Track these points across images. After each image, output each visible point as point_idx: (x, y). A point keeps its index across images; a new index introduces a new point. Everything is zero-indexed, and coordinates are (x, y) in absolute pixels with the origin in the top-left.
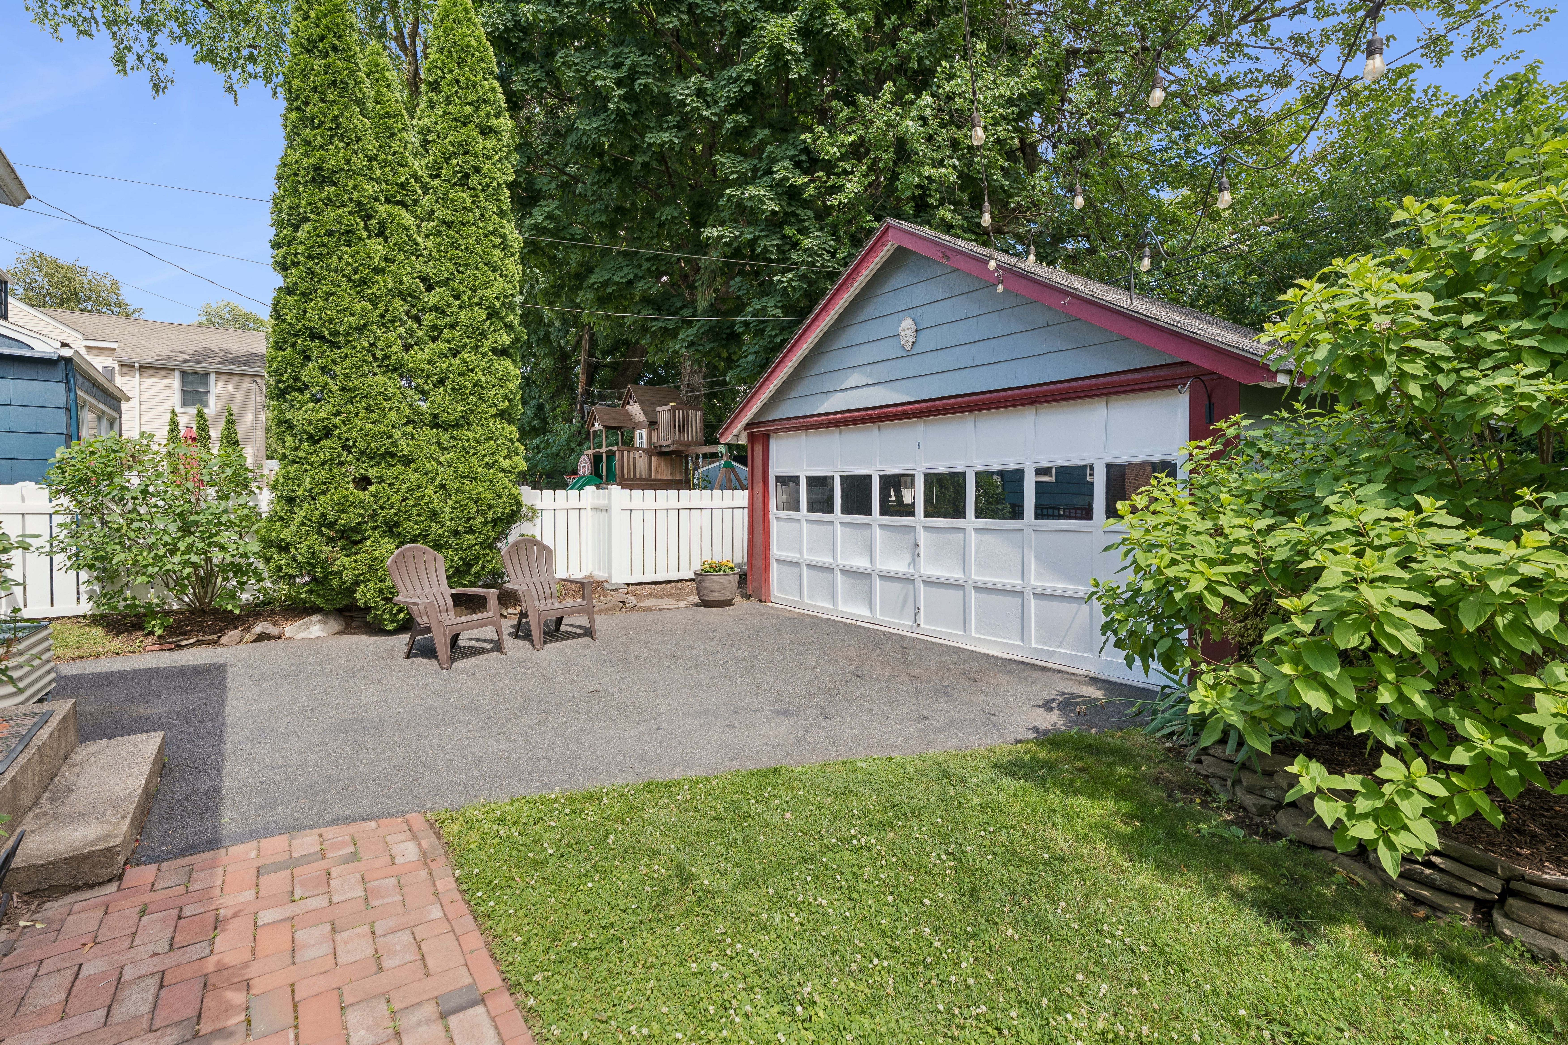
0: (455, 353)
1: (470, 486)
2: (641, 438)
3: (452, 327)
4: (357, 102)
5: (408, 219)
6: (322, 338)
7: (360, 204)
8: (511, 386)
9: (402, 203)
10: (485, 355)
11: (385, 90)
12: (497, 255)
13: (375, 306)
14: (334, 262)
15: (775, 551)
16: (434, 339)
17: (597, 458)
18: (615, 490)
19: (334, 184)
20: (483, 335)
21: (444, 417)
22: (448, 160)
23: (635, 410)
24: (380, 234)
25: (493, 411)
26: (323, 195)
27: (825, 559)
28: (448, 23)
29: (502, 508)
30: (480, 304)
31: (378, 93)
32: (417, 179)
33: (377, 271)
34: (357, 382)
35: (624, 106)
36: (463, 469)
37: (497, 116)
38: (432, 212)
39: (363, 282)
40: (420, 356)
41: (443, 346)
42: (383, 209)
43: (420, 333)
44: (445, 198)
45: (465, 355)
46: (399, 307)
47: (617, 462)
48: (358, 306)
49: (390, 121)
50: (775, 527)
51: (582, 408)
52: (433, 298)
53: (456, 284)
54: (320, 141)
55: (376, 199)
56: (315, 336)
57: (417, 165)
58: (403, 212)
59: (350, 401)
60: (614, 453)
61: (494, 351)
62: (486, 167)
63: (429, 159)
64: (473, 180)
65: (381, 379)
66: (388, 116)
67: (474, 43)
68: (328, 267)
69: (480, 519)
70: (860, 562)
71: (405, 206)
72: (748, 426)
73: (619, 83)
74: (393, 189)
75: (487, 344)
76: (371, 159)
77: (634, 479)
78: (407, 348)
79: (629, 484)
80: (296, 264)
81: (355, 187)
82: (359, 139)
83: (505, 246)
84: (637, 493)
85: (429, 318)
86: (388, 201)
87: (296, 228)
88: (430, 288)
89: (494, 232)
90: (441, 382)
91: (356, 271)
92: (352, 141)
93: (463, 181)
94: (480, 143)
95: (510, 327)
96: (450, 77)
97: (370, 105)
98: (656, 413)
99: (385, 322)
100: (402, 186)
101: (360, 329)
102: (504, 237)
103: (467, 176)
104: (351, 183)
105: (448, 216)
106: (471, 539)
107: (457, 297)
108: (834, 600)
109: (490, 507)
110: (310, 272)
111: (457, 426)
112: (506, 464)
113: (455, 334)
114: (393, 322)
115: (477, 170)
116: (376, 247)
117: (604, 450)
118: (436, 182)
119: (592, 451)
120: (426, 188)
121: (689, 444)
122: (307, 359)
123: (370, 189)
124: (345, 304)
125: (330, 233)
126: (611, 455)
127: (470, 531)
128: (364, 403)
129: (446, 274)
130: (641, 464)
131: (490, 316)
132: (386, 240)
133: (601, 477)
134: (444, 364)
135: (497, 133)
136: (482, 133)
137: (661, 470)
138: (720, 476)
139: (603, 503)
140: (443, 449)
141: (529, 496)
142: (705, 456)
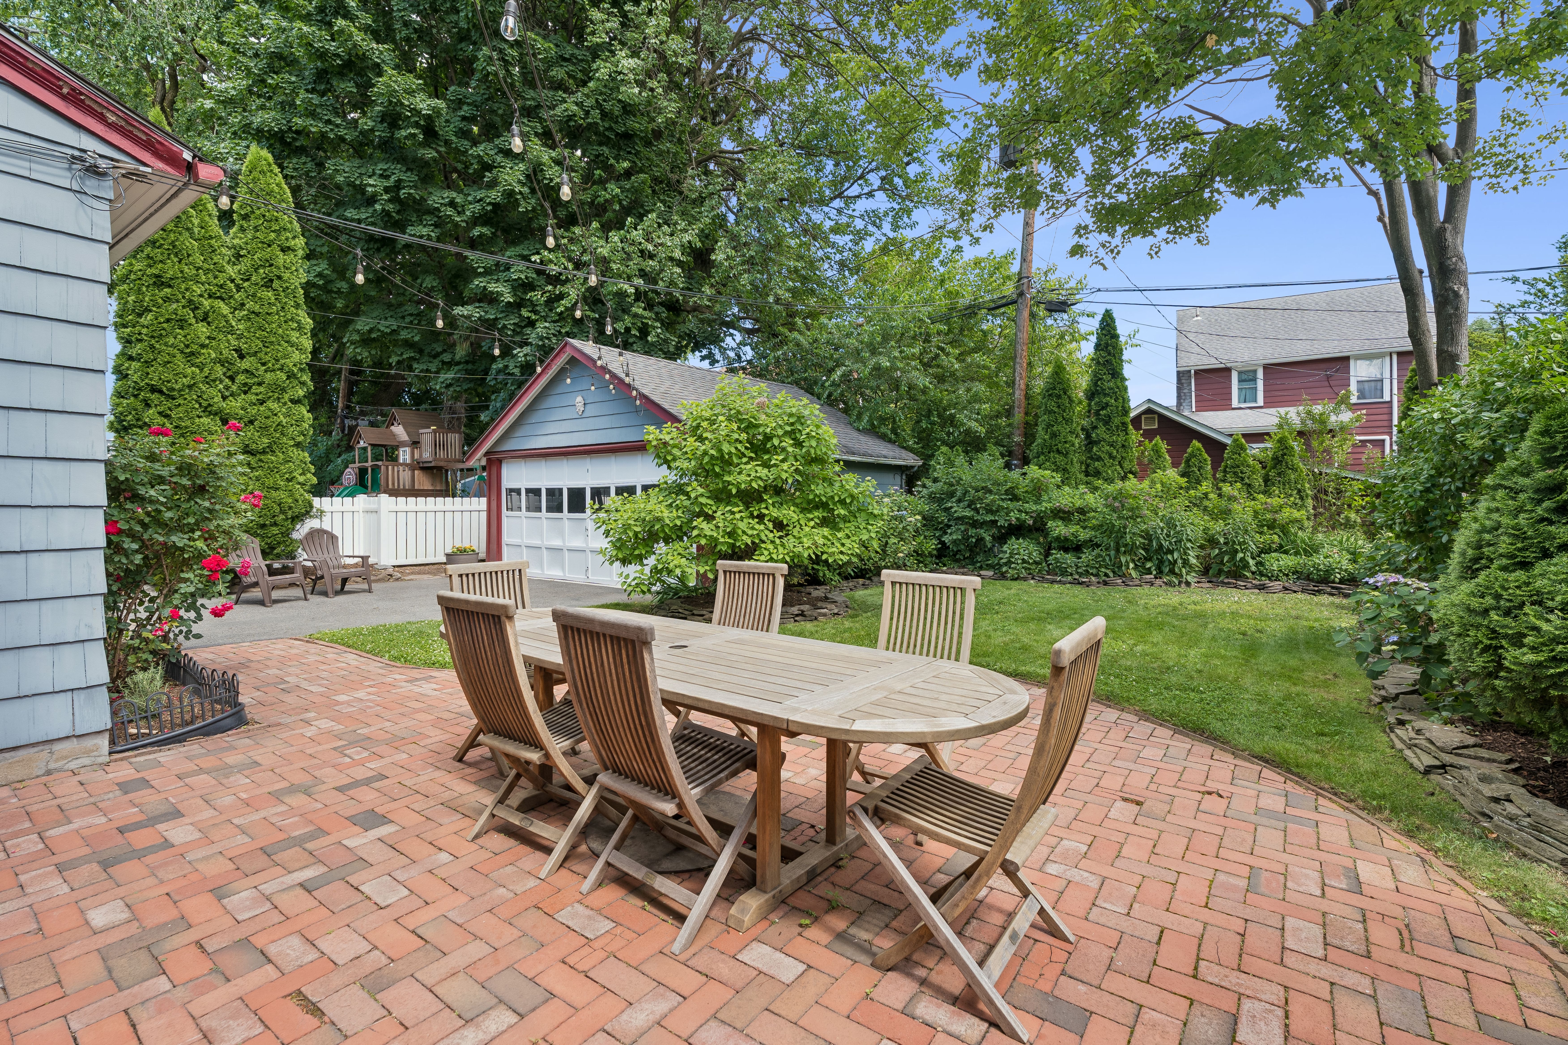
0: (262, 402)
1: (274, 494)
2: (405, 455)
3: (260, 384)
4: (188, 229)
5: (225, 309)
6: (161, 392)
7: (190, 301)
8: (306, 425)
9: (221, 298)
10: (285, 404)
11: (207, 218)
12: (294, 336)
13: (201, 370)
14: (171, 340)
15: (505, 539)
16: (245, 393)
17: (362, 472)
18: (384, 497)
19: (170, 286)
20: (284, 390)
21: (254, 446)
22: (256, 270)
23: (399, 430)
24: (204, 319)
25: (292, 443)
26: (162, 294)
27: (536, 542)
28: (255, 174)
29: (299, 509)
30: (281, 369)
31: (202, 220)
32: (233, 281)
33: (203, 346)
34: (188, 423)
35: (390, 207)
36: (269, 482)
37: (294, 238)
38: (243, 305)
39: (192, 354)
40: (234, 405)
41: (253, 398)
42: (206, 303)
43: (234, 388)
44: (254, 295)
45: (270, 404)
46: (219, 371)
47: (382, 476)
48: (189, 371)
49: (213, 242)
50: (505, 521)
51: (343, 422)
52: (245, 364)
53: (262, 355)
54: (160, 257)
55: (201, 296)
56: (154, 390)
57: (231, 271)
58: (221, 304)
59: (182, 435)
60: (379, 467)
61: (292, 401)
62: (286, 276)
63: (242, 267)
64: (276, 284)
65: (205, 420)
66: (211, 238)
67: (276, 189)
68: (166, 344)
69: (282, 517)
70: (557, 543)
71: (223, 299)
72: (487, 454)
73: (387, 190)
74: (214, 289)
75: (286, 397)
76: (198, 269)
77: (398, 489)
78: (224, 398)
79: (395, 493)
80: (140, 341)
81: (187, 289)
82: (189, 255)
83: (300, 328)
84: (402, 499)
85: (241, 378)
86: (210, 296)
87: (140, 315)
88: (242, 357)
89: (292, 320)
90: (251, 422)
91: (187, 346)
92: (182, 256)
93: (268, 284)
94: (281, 259)
95: (303, 384)
96: (258, 212)
97: (196, 230)
98: (418, 435)
99: (209, 381)
100: (221, 286)
101: (190, 387)
102: (299, 322)
103: (271, 281)
104: (183, 286)
105: (257, 308)
106: (275, 530)
107: (264, 364)
108: (542, 569)
109: (290, 508)
110: (152, 347)
111: (264, 452)
112: (301, 479)
113: (262, 389)
114: (214, 381)
115: (279, 278)
116: (202, 330)
117: (370, 463)
118: (246, 284)
119: (357, 465)
120: (239, 288)
121: (448, 461)
122: (148, 406)
123: (198, 289)
124: (180, 370)
125: (168, 321)
126: (375, 469)
127: (275, 524)
128: (193, 437)
129: (254, 349)
130: (405, 477)
131: (288, 377)
132: (209, 324)
133: (366, 487)
134: (253, 411)
135: (294, 250)
136: (283, 250)
137: (423, 481)
138: (475, 487)
139: (373, 507)
140: (252, 468)
141: (316, 502)
142: (462, 470)
